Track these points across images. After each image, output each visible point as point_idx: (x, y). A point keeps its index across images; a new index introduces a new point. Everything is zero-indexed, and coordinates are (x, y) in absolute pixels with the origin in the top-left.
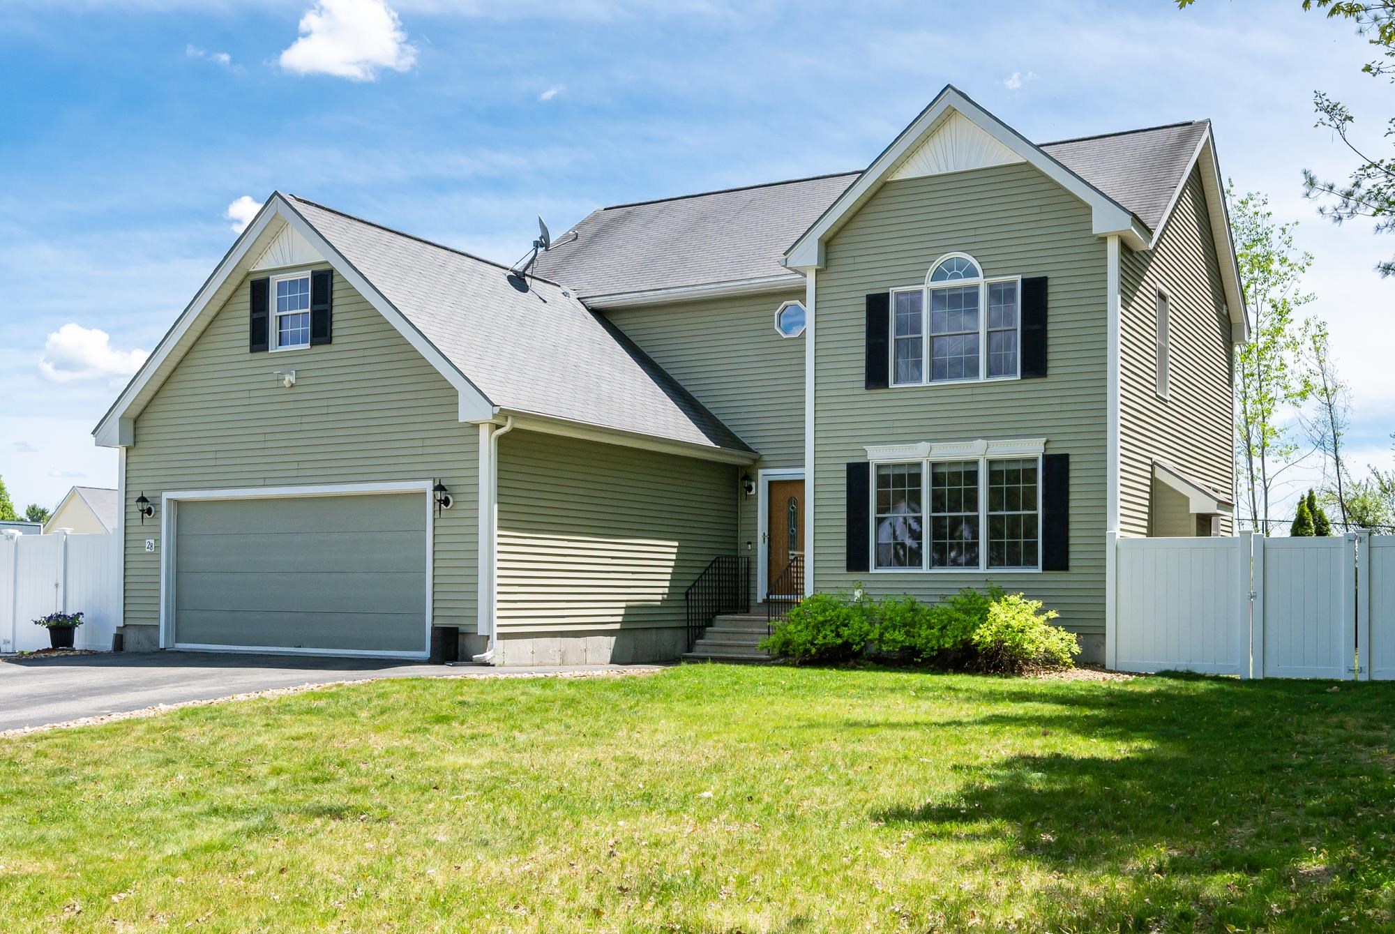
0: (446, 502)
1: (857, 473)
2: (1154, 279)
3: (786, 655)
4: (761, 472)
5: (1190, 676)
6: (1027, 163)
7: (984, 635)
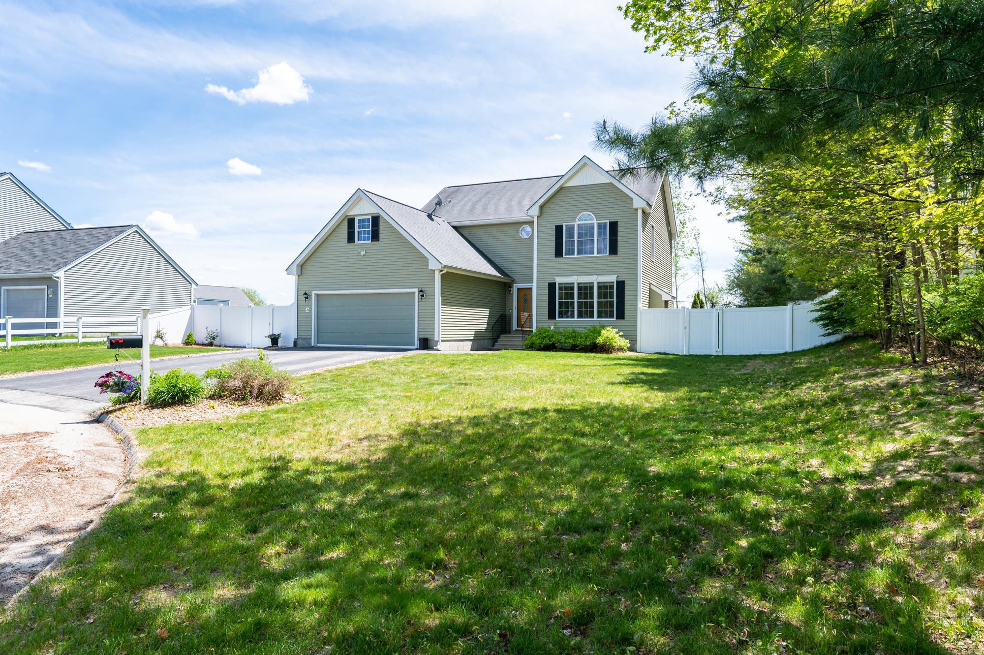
0: (423, 296)
1: (552, 286)
2: (651, 221)
3: (531, 347)
4: (515, 285)
5: (665, 354)
6: (611, 183)
7: (600, 340)
